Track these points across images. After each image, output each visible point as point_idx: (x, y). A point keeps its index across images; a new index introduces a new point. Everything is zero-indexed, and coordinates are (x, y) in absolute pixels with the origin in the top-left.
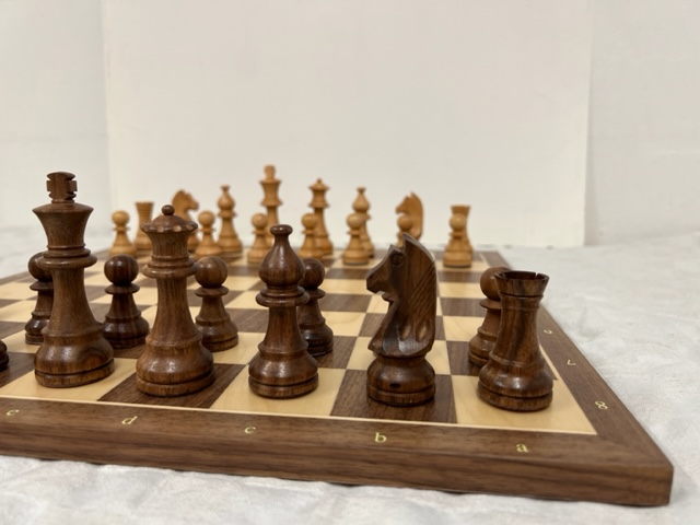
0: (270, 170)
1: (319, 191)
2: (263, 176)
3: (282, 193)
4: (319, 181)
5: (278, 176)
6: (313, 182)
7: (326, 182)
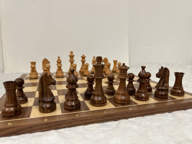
0: (72, 52)
1: (83, 58)
2: (70, 54)
3: (75, 58)
4: (83, 55)
5: (74, 54)
6: (82, 55)
7: (85, 55)
